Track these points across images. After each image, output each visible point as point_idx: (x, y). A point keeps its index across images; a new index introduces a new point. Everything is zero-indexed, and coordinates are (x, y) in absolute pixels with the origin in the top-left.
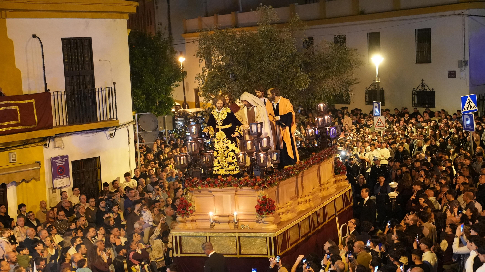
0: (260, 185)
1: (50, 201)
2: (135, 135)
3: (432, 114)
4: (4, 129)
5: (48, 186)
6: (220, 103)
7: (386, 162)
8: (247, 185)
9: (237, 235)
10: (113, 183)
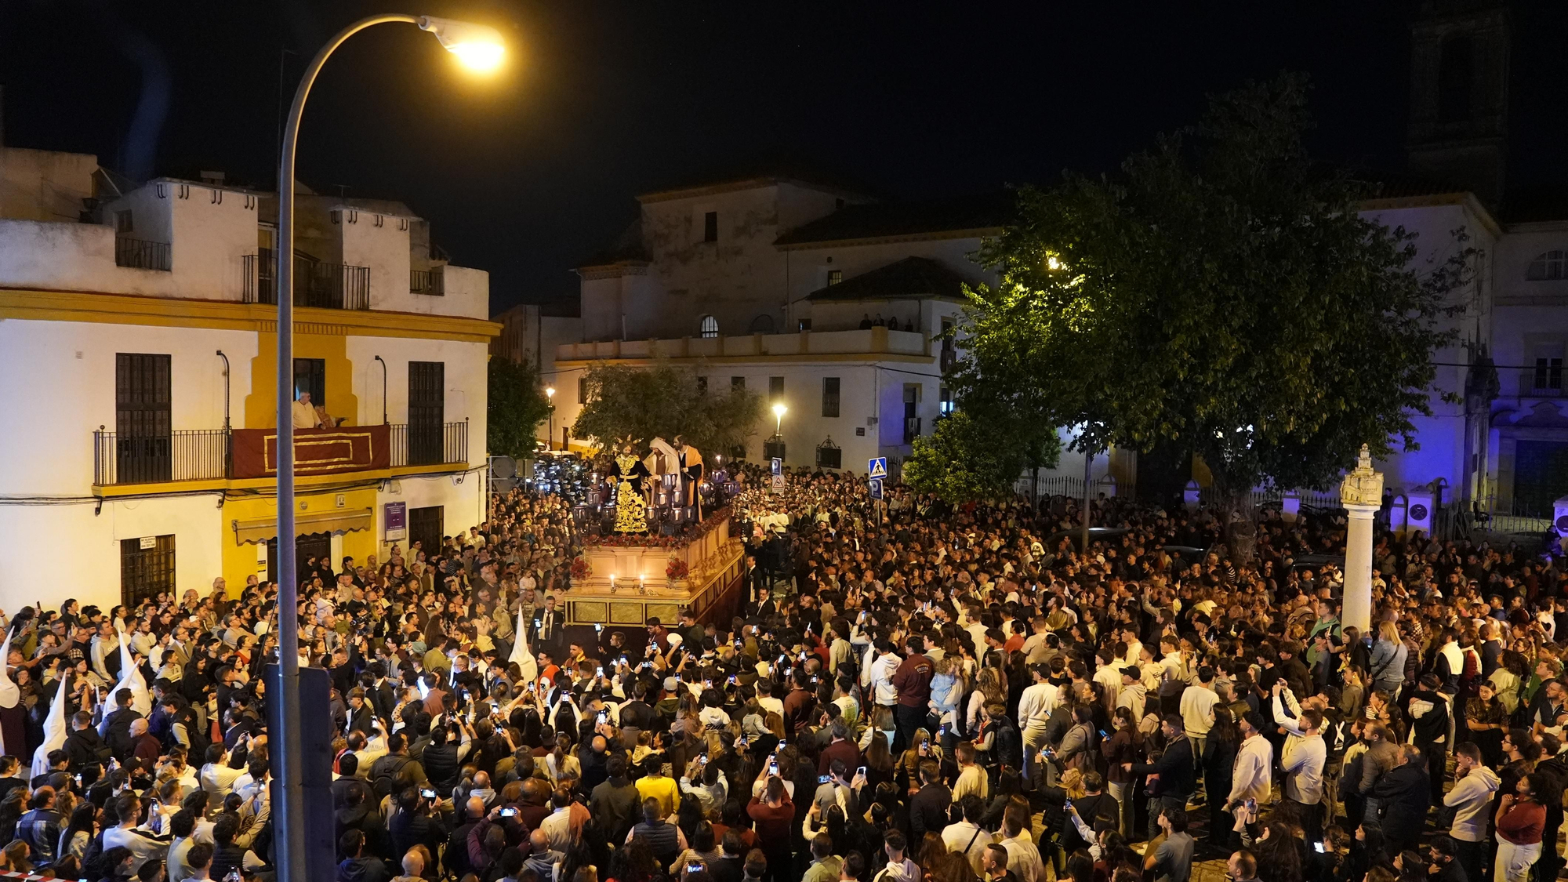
0: (673, 546)
1: (381, 554)
2: (487, 482)
3: (836, 477)
4: (333, 467)
5: (379, 537)
6: (628, 449)
7: (783, 530)
8: (657, 545)
9: (644, 602)
10: (457, 538)
